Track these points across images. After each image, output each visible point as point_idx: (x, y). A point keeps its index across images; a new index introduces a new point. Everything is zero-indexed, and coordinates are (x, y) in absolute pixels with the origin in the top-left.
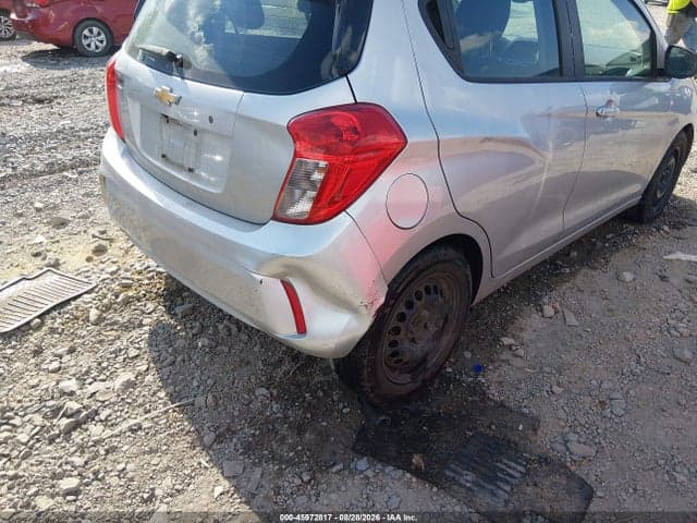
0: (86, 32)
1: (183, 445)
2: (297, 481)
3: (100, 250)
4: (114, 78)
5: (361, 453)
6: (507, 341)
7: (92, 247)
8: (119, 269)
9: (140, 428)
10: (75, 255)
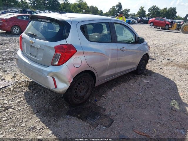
0: (14, 29)
1: (30, 113)
2: (53, 119)
3: (14, 77)
4: (21, 38)
5: (67, 114)
6: (103, 96)
7: (13, 76)
8: (18, 81)
9: (21, 110)
10: (8, 78)
